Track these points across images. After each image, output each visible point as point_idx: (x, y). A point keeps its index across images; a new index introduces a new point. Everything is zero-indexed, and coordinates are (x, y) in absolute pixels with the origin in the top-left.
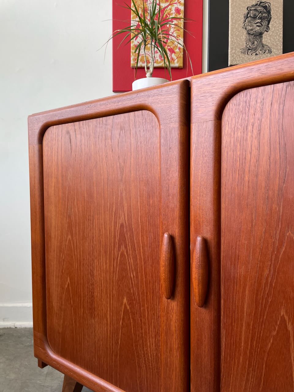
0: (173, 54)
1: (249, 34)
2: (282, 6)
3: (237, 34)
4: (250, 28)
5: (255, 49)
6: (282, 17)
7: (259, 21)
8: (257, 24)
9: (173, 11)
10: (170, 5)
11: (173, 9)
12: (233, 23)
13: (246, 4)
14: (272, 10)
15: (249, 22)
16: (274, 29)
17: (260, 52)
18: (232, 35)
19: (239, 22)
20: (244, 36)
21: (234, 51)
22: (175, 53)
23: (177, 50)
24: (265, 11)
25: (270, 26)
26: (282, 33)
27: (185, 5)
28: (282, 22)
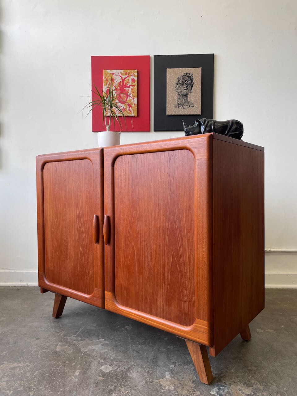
0: (130, 108)
1: (179, 95)
2: (201, 76)
3: (171, 95)
4: (180, 91)
5: (183, 105)
6: (200, 83)
7: (185, 86)
8: (184, 89)
9: (130, 81)
10: (128, 76)
11: (130, 79)
12: (168, 88)
13: (177, 75)
14: (194, 79)
15: (179, 87)
16: (195, 91)
17: (187, 106)
18: (168, 96)
19: (173, 87)
20: (176, 96)
21: (169, 106)
22: (131, 107)
23: (133, 106)
24: (189, 79)
25: (192, 89)
26: (200, 93)
27: (138, 77)
28: (201, 86)
